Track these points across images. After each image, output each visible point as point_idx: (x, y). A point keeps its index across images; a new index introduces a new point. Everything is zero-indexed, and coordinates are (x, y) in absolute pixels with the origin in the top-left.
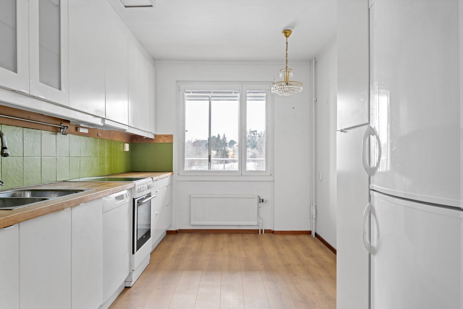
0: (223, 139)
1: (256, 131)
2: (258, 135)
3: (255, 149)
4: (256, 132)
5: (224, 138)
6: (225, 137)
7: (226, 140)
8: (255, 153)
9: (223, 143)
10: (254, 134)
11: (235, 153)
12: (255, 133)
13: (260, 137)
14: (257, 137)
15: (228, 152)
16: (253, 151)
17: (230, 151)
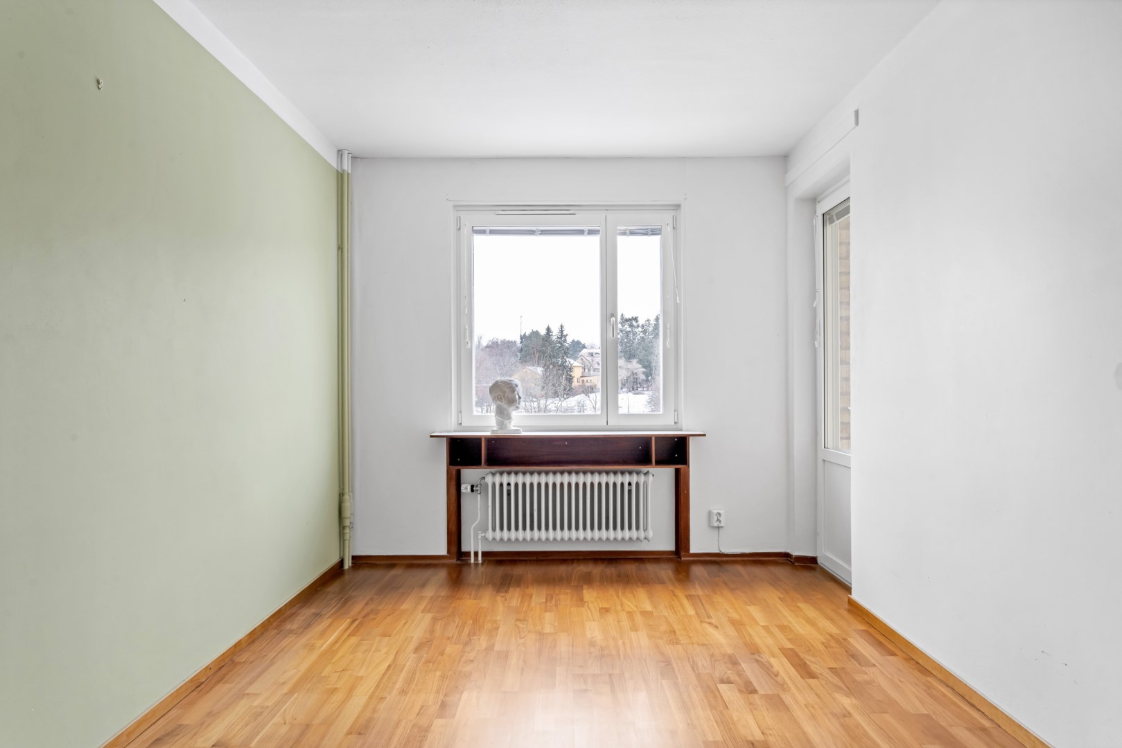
0: (558, 338)
1: (636, 319)
2: (640, 329)
3: (634, 361)
4: (637, 322)
5: (562, 335)
6: (565, 333)
7: (565, 340)
8: (635, 371)
9: (560, 347)
10: (631, 326)
11: (587, 371)
12: (634, 323)
13: (645, 332)
14: (638, 333)
15: (571, 369)
16: (630, 366)
17: (575, 366)
